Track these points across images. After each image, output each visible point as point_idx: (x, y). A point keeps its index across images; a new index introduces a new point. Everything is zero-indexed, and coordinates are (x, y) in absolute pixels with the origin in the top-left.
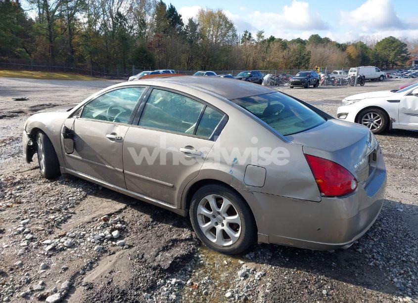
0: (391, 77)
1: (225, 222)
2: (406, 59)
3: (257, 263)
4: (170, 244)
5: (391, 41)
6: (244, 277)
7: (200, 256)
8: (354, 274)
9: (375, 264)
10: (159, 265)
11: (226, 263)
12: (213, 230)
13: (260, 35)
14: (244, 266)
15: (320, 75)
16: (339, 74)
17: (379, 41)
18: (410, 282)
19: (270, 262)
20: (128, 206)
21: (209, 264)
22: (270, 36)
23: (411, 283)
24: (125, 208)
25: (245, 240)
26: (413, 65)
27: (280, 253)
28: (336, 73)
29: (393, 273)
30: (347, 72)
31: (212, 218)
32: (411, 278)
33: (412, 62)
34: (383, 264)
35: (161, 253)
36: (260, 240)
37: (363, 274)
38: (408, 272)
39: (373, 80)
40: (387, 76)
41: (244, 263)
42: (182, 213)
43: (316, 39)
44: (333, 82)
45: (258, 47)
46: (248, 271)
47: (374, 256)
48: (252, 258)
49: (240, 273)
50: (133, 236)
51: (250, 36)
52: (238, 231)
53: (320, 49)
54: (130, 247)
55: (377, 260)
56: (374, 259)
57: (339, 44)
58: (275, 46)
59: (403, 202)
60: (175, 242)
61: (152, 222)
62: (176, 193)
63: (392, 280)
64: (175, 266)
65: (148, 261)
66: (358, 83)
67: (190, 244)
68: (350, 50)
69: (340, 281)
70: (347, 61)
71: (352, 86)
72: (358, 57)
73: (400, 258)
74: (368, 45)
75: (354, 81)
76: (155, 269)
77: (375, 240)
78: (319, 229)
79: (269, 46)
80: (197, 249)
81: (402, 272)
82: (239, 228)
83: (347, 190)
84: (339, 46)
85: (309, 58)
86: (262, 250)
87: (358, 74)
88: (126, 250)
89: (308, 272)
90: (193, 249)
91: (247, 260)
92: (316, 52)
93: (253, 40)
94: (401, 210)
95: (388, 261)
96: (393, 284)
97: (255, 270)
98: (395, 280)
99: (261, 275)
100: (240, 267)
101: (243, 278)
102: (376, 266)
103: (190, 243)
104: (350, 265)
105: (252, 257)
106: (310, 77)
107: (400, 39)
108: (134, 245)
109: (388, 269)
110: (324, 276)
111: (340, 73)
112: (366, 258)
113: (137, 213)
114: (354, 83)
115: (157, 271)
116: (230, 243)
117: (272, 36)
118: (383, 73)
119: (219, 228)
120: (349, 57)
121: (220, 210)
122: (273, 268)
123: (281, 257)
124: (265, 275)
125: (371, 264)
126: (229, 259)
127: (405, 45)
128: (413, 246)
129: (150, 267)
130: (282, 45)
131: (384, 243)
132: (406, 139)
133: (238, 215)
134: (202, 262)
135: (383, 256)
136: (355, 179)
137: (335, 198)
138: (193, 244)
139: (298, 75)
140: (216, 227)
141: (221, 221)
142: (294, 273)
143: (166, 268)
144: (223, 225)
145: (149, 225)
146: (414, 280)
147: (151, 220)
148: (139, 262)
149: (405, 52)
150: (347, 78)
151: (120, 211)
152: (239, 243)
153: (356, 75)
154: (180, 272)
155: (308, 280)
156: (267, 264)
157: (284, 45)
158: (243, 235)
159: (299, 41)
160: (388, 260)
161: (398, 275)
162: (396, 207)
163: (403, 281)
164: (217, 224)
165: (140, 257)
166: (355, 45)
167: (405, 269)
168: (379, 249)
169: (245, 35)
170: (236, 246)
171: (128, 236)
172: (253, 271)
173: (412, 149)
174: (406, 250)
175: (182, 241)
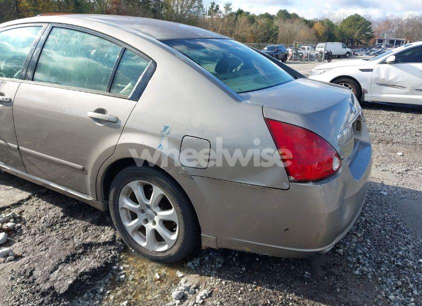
0: (356, 55)
1: (157, 219)
2: (370, 37)
3: (201, 275)
4: (80, 251)
5: (356, 19)
6: (180, 299)
7: (122, 268)
8: (335, 289)
9: (362, 271)
10: (52, 288)
11: (158, 277)
12: (142, 229)
13: (227, 7)
14: (183, 281)
15: (288, 51)
16: (306, 50)
17: (345, 18)
18: (412, 300)
19: (220, 274)
20: (34, 195)
21: (133, 280)
22: (238, 9)
23: (414, 302)
24: (29, 198)
25: (184, 244)
26: (377, 43)
27: (234, 259)
28: (304, 49)
29: (387, 286)
30: (315, 48)
31: (139, 214)
32: (412, 293)
33: (375, 40)
34: (372, 271)
35: (60, 267)
36: (205, 244)
37: (346, 288)
38: (408, 284)
39: (339, 57)
40: (352, 53)
41: (183, 277)
42: (100, 206)
43: (284, 15)
44: (301, 57)
45: (226, 21)
46: (188, 289)
47: (359, 259)
48: (195, 267)
49: (175, 293)
50: (28, 240)
51: (217, 9)
52: (175, 231)
53: (288, 25)
54: (17, 258)
55: (364, 265)
56: (360, 263)
57: (306, 21)
58: (242, 20)
59: (386, 183)
60: (87, 248)
61: (63, 217)
62: (89, 179)
63: (387, 298)
64: (78, 287)
65: (36, 281)
66: (325, 59)
67: (110, 250)
68: (317, 27)
69: (316, 301)
70: (314, 37)
71: (320, 61)
72: (325, 35)
73: (394, 261)
74: (334, 22)
75: (322, 56)
76: (43, 294)
77: (359, 235)
78: (287, 229)
79: (236, 19)
80: (120, 256)
81: (400, 283)
82: (176, 227)
83: (327, 172)
84: (307, 22)
85: (277, 34)
86: (211, 254)
87: (325, 50)
88: (10, 263)
89: (272, 288)
90: (114, 257)
91: (189, 271)
92: (284, 28)
93: (220, 12)
94: (386, 194)
95: (379, 268)
96: (389, 303)
97: (197, 287)
98: (392, 297)
99: (205, 295)
100: (177, 281)
101: (178, 302)
102: (363, 275)
103: (110, 248)
104: (329, 274)
105: (196, 265)
106: (278, 51)
107: (365, 17)
108: (24, 255)
109: (380, 279)
110: (294, 294)
111: (308, 49)
112: (349, 262)
113: (44, 204)
114: (321, 59)
115: (48, 298)
116: (165, 248)
117: (239, 9)
118: (349, 50)
119: (149, 227)
120: (317, 34)
121: (149, 203)
122: (223, 283)
123: (235, 265)
124: (210, 295)
125: (357, 272)
126: (163, 271)
127: (370, 24)
128: (407, 243)
129: (38, 292)
130: (250, 20)
131: (371, 239)
132: (378, 112)
133: (173, 209)
134: (123, 276)
135: (370, 258)
136: (338, 155)
137: (310, 184)
138: (114, 249)
139: (266, 49)
140: (145, 225)
141: (152, 218)
142: (252, 291)
143: (62, 291)
144: (154, 223)
145: (57, 222)
146: (417, 296)
147: (62, 214)
148: (23, 282)
149: (369, 30)
150: (315, 54)
151: (19, 204)
152: (176, 248)
153: (323, 51)
154: (85, 296)
155: (271, 302)
156: (216, 276)
157: (252, 19)
158: (182, 237)
159: (267, 16)
160: (379, 265)
161: (394, 288)
162: (379, 189)
163: (403, 298)
164: (146, 221)
165: (28, 273)
166: (322, 22)
167: (403, 279)
168: (365, 248)
169: (212, 6)
170: (173, 252)
171: (19, 241)
172: (195, 288)
173: (386, 123)
174: (400, 250)
175: (99, 245)
